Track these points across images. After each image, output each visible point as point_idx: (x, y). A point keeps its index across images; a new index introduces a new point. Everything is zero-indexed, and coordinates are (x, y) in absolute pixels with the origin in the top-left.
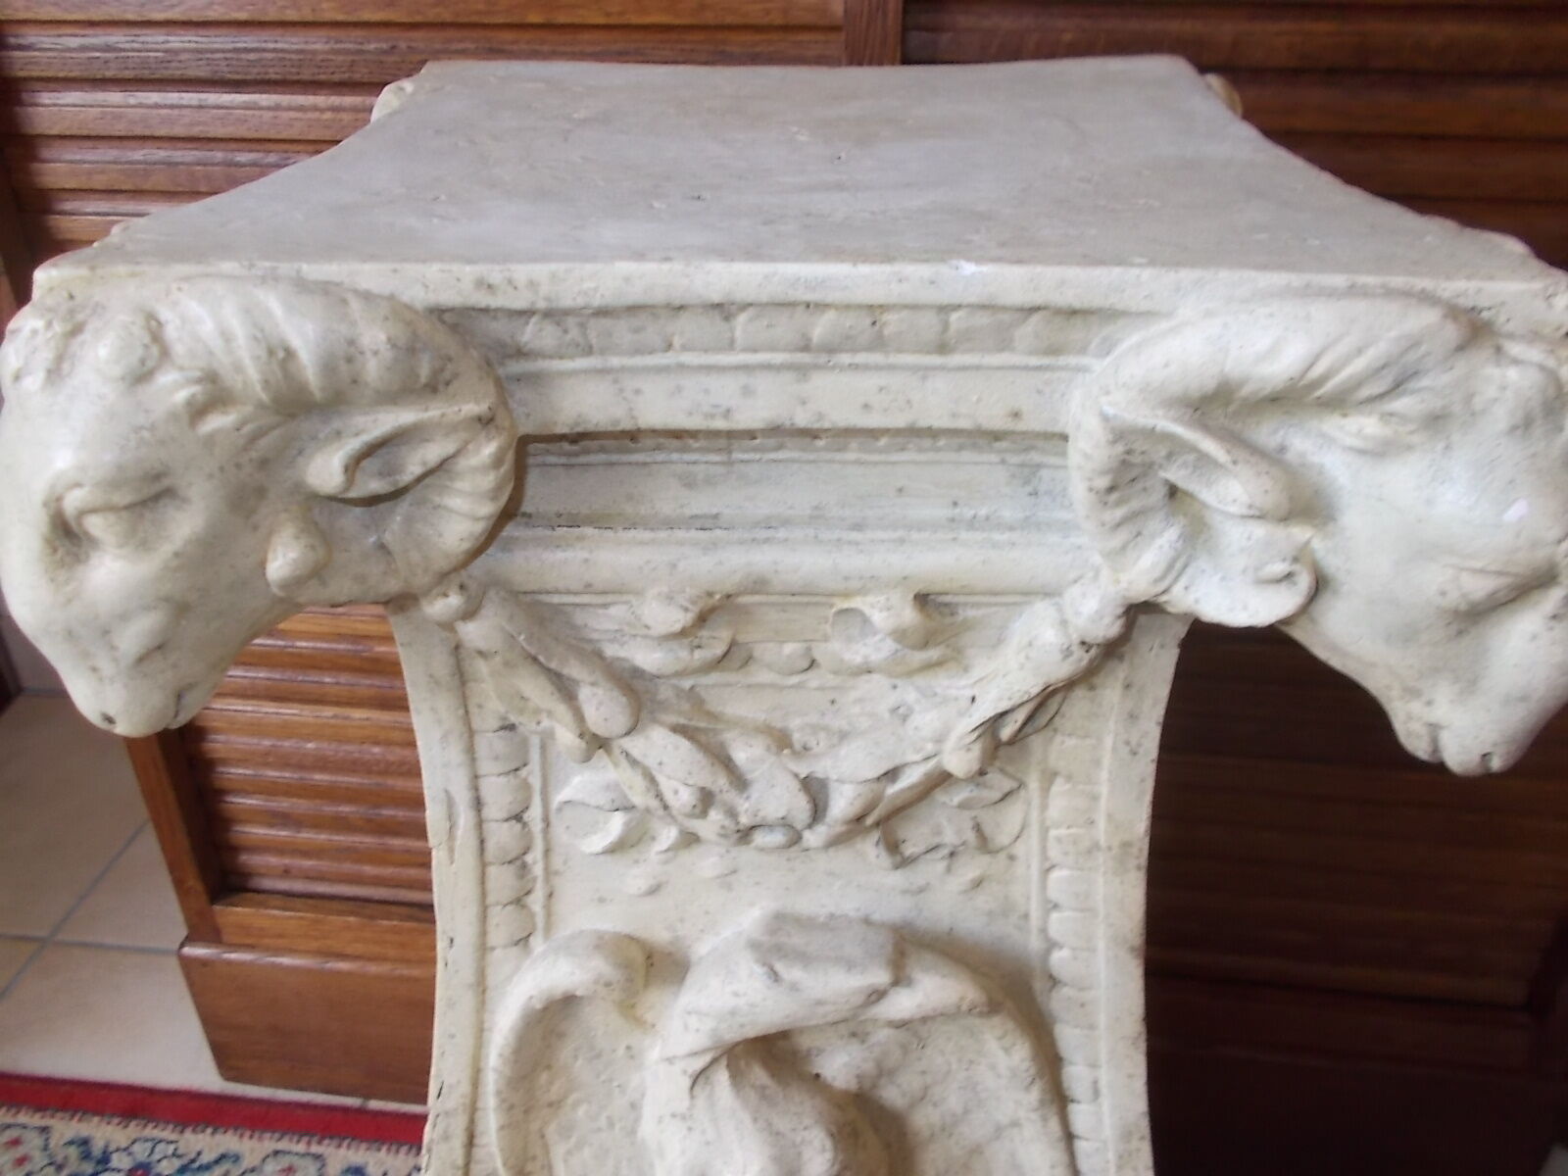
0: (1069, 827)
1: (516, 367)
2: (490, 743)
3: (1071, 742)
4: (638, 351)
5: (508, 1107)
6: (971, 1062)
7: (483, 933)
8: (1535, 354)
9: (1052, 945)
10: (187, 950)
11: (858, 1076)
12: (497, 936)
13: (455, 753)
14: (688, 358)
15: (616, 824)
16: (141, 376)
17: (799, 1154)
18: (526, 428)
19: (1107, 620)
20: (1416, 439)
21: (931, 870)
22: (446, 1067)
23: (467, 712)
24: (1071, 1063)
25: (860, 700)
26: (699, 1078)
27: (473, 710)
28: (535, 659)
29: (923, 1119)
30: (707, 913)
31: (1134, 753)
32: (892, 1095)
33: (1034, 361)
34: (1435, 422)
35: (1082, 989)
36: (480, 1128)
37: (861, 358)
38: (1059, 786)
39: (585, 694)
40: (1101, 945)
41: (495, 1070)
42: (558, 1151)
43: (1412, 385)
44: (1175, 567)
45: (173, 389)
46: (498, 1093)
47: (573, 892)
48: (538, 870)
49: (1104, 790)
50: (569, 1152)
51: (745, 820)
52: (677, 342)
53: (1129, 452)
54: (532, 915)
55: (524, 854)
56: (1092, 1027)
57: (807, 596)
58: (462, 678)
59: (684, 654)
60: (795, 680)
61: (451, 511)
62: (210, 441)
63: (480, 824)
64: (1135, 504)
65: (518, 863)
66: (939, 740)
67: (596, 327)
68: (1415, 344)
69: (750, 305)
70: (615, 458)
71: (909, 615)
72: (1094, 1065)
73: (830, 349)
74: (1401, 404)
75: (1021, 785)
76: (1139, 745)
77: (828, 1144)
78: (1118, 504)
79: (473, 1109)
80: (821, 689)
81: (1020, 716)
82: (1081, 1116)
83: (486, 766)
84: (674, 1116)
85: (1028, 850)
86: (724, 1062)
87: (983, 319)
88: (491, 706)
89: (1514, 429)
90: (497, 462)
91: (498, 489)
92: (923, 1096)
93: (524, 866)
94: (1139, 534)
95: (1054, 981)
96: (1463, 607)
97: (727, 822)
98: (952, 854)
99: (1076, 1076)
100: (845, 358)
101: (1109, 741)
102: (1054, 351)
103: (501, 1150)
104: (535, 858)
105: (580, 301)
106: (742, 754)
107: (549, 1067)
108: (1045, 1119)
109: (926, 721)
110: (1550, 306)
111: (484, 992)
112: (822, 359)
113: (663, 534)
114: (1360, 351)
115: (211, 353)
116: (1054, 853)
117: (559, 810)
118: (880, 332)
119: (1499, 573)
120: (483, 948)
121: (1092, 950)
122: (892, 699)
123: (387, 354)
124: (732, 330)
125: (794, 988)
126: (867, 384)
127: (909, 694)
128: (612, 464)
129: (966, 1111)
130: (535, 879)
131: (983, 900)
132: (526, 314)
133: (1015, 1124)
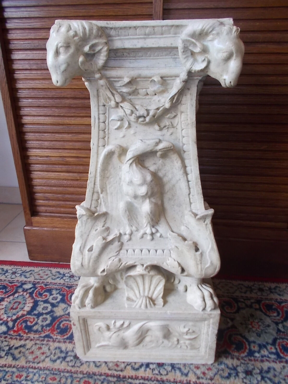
0: (185, 121)
1: (110, 38)
2: (101, 108)
3: (184, 105)
4: (125, 36)
5: (101, 176)
6: (172, 168)
7: (98, 143)
8: (228, 26)
9: (184, 144)
10: (25, 228)
11: (155, 170)
12: (101, 144)
13: (96, 109)
14: (131, 37)
15: (119, 123)
16: (68, 31)
17: (146, 176)
18: (111, 48)
19: (185, 76)
20: (216, 37)
21: (165, 131)
22: (92, 169)
23: (98, 102)
24: (188, 167)
25: (154, 100)
26: (131, 164)
27: (99, 102)
28: (109, 89)
29: (165, 179)
30: (132, 141)
31: (192, 106)
32: (160, 174)
33: (173, 36)
34: (218, 34)
35: (188, 152)
36: (96, 181)
37: (153, 36)
38: (183, 114)
39: (116, 96)
40: (190, 142)
41: (99, 168)
42: (108, 187)
43: (215, 29)
44: (193, 64)
45: (71, 33)
46: (100, 172)
47: (112, 137)
48: (107, 133)
49: (189, 113)
50: (110, 188)
51: (138, 115)
52: (130, 34)
53: (185, 45)
54: (105, 141)
55: (105, 130)
56: (190, 159)
57: (147, 78)
58: (98, 96)
59: (129, 89)
60: (144, 97)
61: (100, 59)
62: (74, 41)
63: (99, 122)
64: (187, 55)
65: (104, 130)
66: (165, 103)
67: (120, 31)
68: (214, 24)
69: (139, 27)
70: (121, 58)
71: (160, 79)
72: (191, 166)
73: (148, 35)
74: (214, 32)
75: (177, 115)
76: (193, 104)
77: (150, 175)
78: (185, 54)
79: (95, 177)
80: (148, 99)
81: (176, 98)
82: (190, 177)
83: (101, 112)
84: (127, 172)
85: (179, 127)
86: (134, 163)
87: (167, 28)
88: (102, 102)
89: (226, 34)
90: (107, 51)
91: (106, 55)
92: (165, 175)
93: (105, 132)
94: (188, 60)
95: (184, 152)
96: (224, 58)
97: (135, 115)
98: (168, 128)
99: (188, 169)
100: (150, 36)
101: (189, 104)
102: (175, 34)
103: (100, 185)
104: (106, 130)
105: (118, 26)
106: (137, 107)
107: (107, 170)
108: (184, 177)
109: (163, 100)
110: (230, 21)
111: (98, 155)
112: (147, 37)
113: (127, 69)
114: (208, 25)
115: (76, 28)
116: (183, 127)
117: (110, 121)
118: (154, 31)
119: (227, 52)
120: (98, 146)
121: (189, 144)
122: (158, 99)
123: (96, 30)
124: (136, 32)
125: (145, 142)
126: (153, 40)
127: (160, 98)
128: (120, 59)
129: (172, 178)
130: (106, 134)
131: (173, 137)
132: (111, 28)
133: (180, 180)
